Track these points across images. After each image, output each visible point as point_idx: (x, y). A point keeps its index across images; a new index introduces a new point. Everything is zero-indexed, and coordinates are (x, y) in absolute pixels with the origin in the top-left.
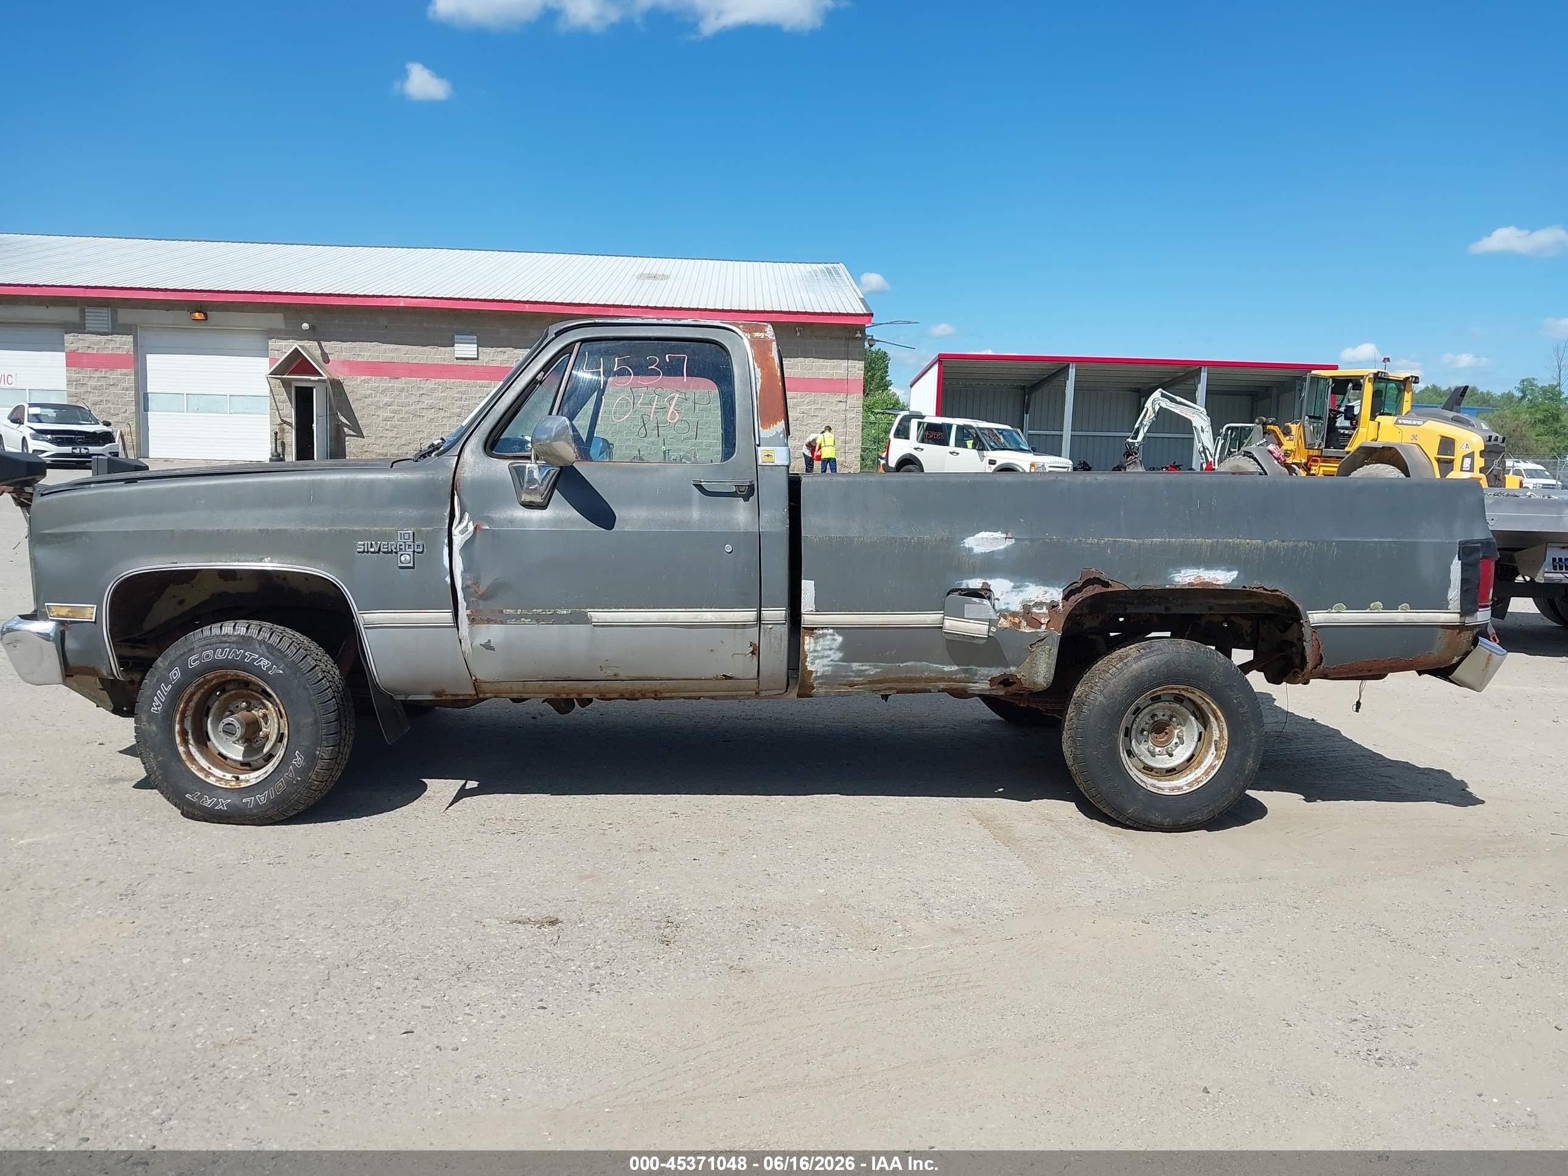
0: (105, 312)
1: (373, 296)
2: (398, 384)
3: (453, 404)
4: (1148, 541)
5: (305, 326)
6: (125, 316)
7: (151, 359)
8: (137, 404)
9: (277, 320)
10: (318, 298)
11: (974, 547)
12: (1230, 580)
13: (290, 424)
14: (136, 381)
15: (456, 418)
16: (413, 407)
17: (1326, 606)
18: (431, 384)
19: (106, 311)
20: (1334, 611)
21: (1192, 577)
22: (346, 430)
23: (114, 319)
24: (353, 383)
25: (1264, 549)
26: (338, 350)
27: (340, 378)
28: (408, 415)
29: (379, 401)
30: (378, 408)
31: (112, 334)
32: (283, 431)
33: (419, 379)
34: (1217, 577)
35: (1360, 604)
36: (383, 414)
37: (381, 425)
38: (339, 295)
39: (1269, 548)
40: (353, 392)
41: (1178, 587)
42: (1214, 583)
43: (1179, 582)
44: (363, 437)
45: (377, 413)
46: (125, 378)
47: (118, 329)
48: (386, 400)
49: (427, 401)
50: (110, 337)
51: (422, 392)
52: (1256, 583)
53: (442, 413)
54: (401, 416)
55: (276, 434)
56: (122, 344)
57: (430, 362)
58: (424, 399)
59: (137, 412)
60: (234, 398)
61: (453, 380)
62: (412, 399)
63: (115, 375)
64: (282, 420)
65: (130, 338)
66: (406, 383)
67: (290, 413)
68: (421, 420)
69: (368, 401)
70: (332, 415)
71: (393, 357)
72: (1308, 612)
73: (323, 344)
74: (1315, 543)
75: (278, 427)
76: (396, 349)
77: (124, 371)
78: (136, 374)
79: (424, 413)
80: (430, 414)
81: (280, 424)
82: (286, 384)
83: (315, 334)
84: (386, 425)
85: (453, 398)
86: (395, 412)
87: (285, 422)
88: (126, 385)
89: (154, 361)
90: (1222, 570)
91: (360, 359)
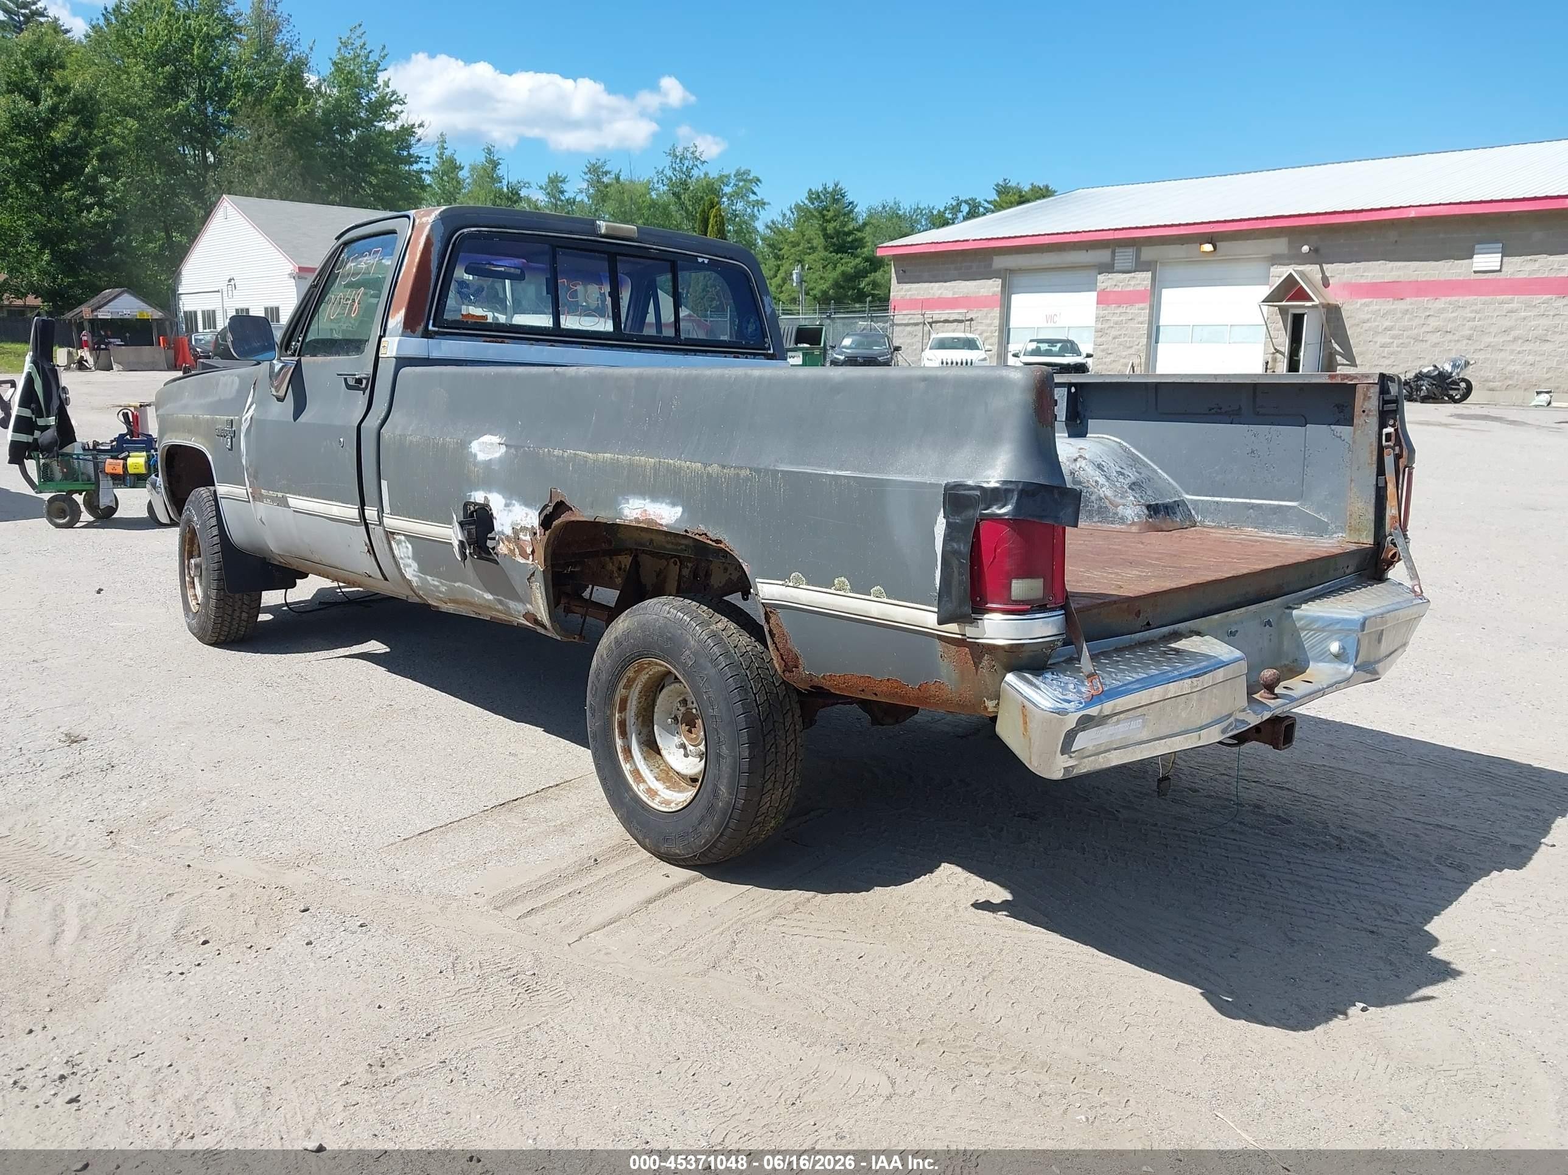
0: (1130, 252)
1: (1381, 209)
2: (1401, 305)
3: (1464, 325)
4: (601, 455)
5: (1305, 249)
6: (1148, 253)
7: (1166, 293)
8: (1149, 337)
9: (1281, 245)
10: (1321, 217)
11: (478, 453)
12: (674, 519)
13: (1282, 354)
14: (1151, 315)
15: (1465, 342)
16: (1416, 331)
17: (781, 575)
18: (1442, 302)
19: (1131, 250)
20: (791, 584)
21: (639, 511)
22: (1338, 358)
23: (1138, 257)
24: (1352, 307)
25: (705, 478)
26: (1341, 273)
27: (1339, 302)
28: (1408, 340)
29: (1378, 326)
30: (1376, 333)
31: (1135, 272)
32: (1275, 360)
33: (1426, 299)
34: (662, 513)
35: (821, 579)
36: (1381, 340)
37: (1378, 352)
38: (1344, 212)
39: (709, 476)
40: (1351, 317)
41: (627, 523)
42: (658, 521)
43: (627, 516)
44: (1356, 366)
45: (1374, 340)
46: (1141, 311)
47: (1140, 266)
48: (1387, 324)
49: (1433, 323)
50: (1133, 274)
51: (1428, 314)
52: (702, 528)
53: (1449, 337)
54: (1401, 341)
55: (1267, 363)
56: (1142, 280)
57: (1442, 278)
58: (1431, 320)
59: (1149, 343)
60: (1236, 328)
61: (1467, 298)
62: (1415, 323)
63: (1134, 310)
64: (1275, 349)
65: (1149, 274)
66: (1411, 304)
67: (1284, 342)
68: (1424, 345)
69: (1366, 326)
70: (1325, 343)
71: (1399, 276)
72: (757, 580)
73: (1325, 266)
74: (758, 471)
75: (1271, 356)
76: (1405, 267)
77: (1142, 305)
78: (1151, 307)
79: (1428, 337)
80: (1434, 338)
81: (1274, 353)
82: (1283, 311)
83: (1318, 256)
84: (1383, 352)
85: (1465, 318)
86: (1394, 337)
87: (1277, 351)
88: (1141, 319)
89: (1169, 296)
90: (666, 504)
91: (1363, 281)
